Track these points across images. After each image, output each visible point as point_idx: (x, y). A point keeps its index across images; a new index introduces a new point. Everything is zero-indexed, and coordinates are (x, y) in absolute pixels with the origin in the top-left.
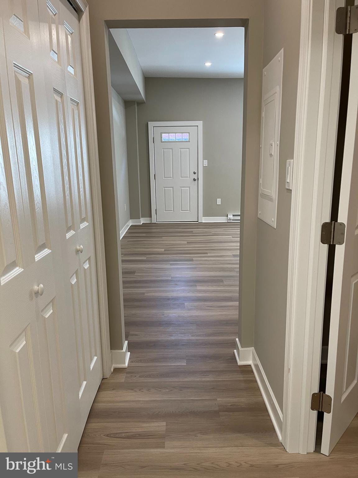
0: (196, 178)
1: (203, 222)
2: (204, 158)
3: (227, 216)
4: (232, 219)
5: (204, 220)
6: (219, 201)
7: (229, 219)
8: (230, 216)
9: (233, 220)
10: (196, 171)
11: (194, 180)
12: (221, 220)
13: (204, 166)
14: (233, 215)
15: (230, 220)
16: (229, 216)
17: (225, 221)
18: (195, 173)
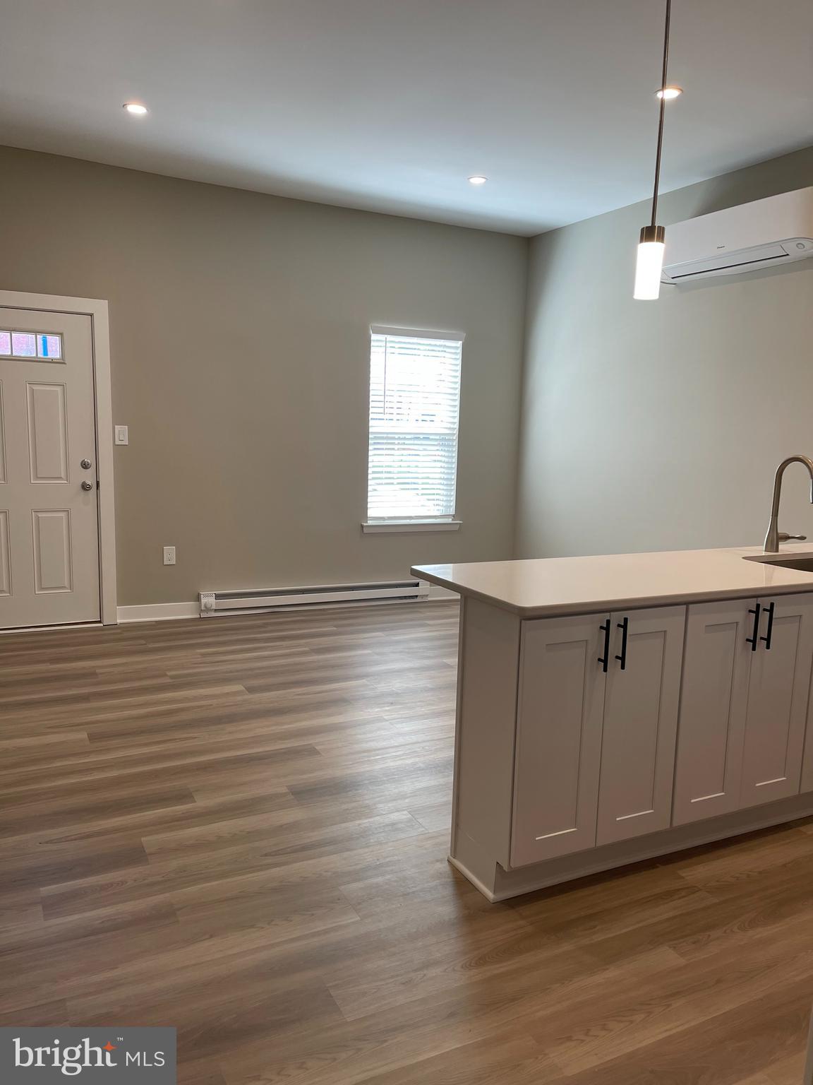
0: (90, 481)
1: (119, 621)
2: (118, 419)
3: (198, 599)
4: (214, 607)
5: (122, 615)
6: (170, 554)
7: (203, 608)
8: (209, 600)
9: (216, 610)
10: (90, 460)
11: (85, 487)
12: (180, 611)
13: (118, 442)
14: (218, 597)
15: (208, 609)
16: (204, 600)
17: (192, 614)
18: (85, 466)
